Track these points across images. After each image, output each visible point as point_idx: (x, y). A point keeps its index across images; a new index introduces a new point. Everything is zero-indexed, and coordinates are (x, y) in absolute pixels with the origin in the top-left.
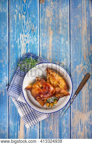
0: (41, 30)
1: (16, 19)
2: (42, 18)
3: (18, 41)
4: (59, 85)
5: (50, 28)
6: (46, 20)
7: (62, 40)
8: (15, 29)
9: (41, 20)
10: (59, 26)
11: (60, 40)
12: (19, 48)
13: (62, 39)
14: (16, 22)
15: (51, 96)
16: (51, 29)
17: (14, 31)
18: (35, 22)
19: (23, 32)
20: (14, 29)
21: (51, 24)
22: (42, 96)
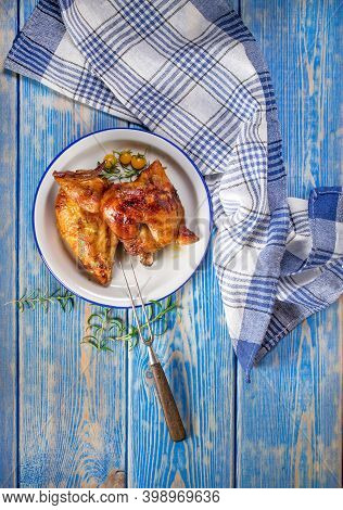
0: (120, 375)
1: (211, 417)
2: (117, 417)
3: (202, 338)
4: (80, 215)
5: (90, 384)
6: (105, 412)
7: (45, 342)
8: (212, 381)
9: (120, 410)
10: (58, 390)
11: (53, 338)
12: (200, 312)
13: (45, 346)
14: (211, 406)
15: (119, 187)
16: (84, 378)
17: (217, 372)
18: (142, 404)
19: (184, 368)
20: (218, 381)
21: (86, 399)
22: (150, 199)
